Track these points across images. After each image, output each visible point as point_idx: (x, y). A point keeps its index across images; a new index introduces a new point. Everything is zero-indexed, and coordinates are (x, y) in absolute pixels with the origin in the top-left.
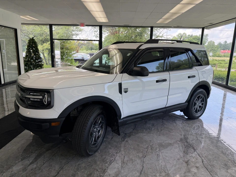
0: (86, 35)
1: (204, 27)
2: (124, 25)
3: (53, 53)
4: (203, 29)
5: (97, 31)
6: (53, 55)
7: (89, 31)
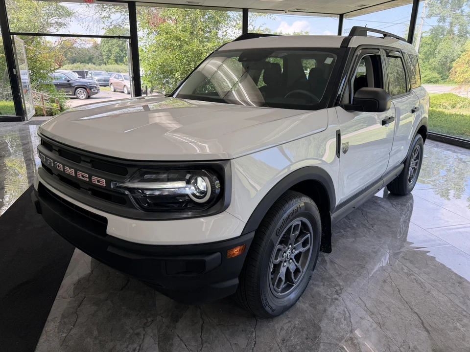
0: (84, 25)
1: (343, 14)
2: (187, 4)
3: (14, 70)
4: (341, 17)
5: (108, 17)
6: (15, 73)
7: (91, 15)
